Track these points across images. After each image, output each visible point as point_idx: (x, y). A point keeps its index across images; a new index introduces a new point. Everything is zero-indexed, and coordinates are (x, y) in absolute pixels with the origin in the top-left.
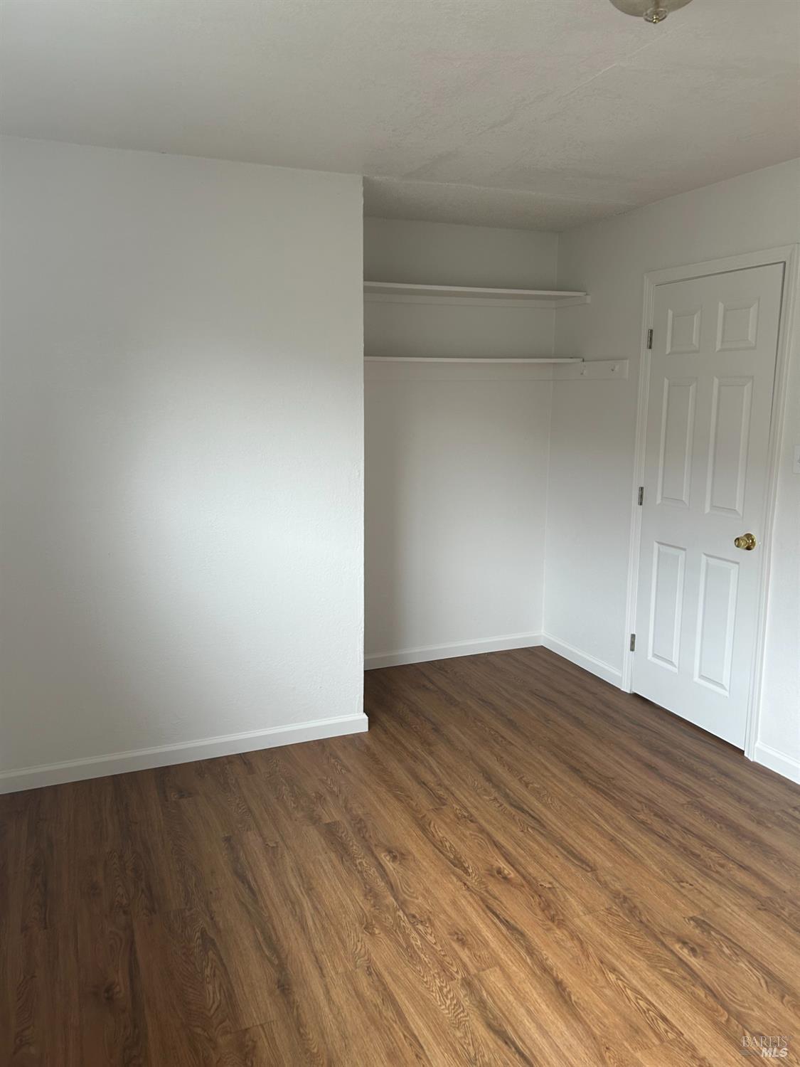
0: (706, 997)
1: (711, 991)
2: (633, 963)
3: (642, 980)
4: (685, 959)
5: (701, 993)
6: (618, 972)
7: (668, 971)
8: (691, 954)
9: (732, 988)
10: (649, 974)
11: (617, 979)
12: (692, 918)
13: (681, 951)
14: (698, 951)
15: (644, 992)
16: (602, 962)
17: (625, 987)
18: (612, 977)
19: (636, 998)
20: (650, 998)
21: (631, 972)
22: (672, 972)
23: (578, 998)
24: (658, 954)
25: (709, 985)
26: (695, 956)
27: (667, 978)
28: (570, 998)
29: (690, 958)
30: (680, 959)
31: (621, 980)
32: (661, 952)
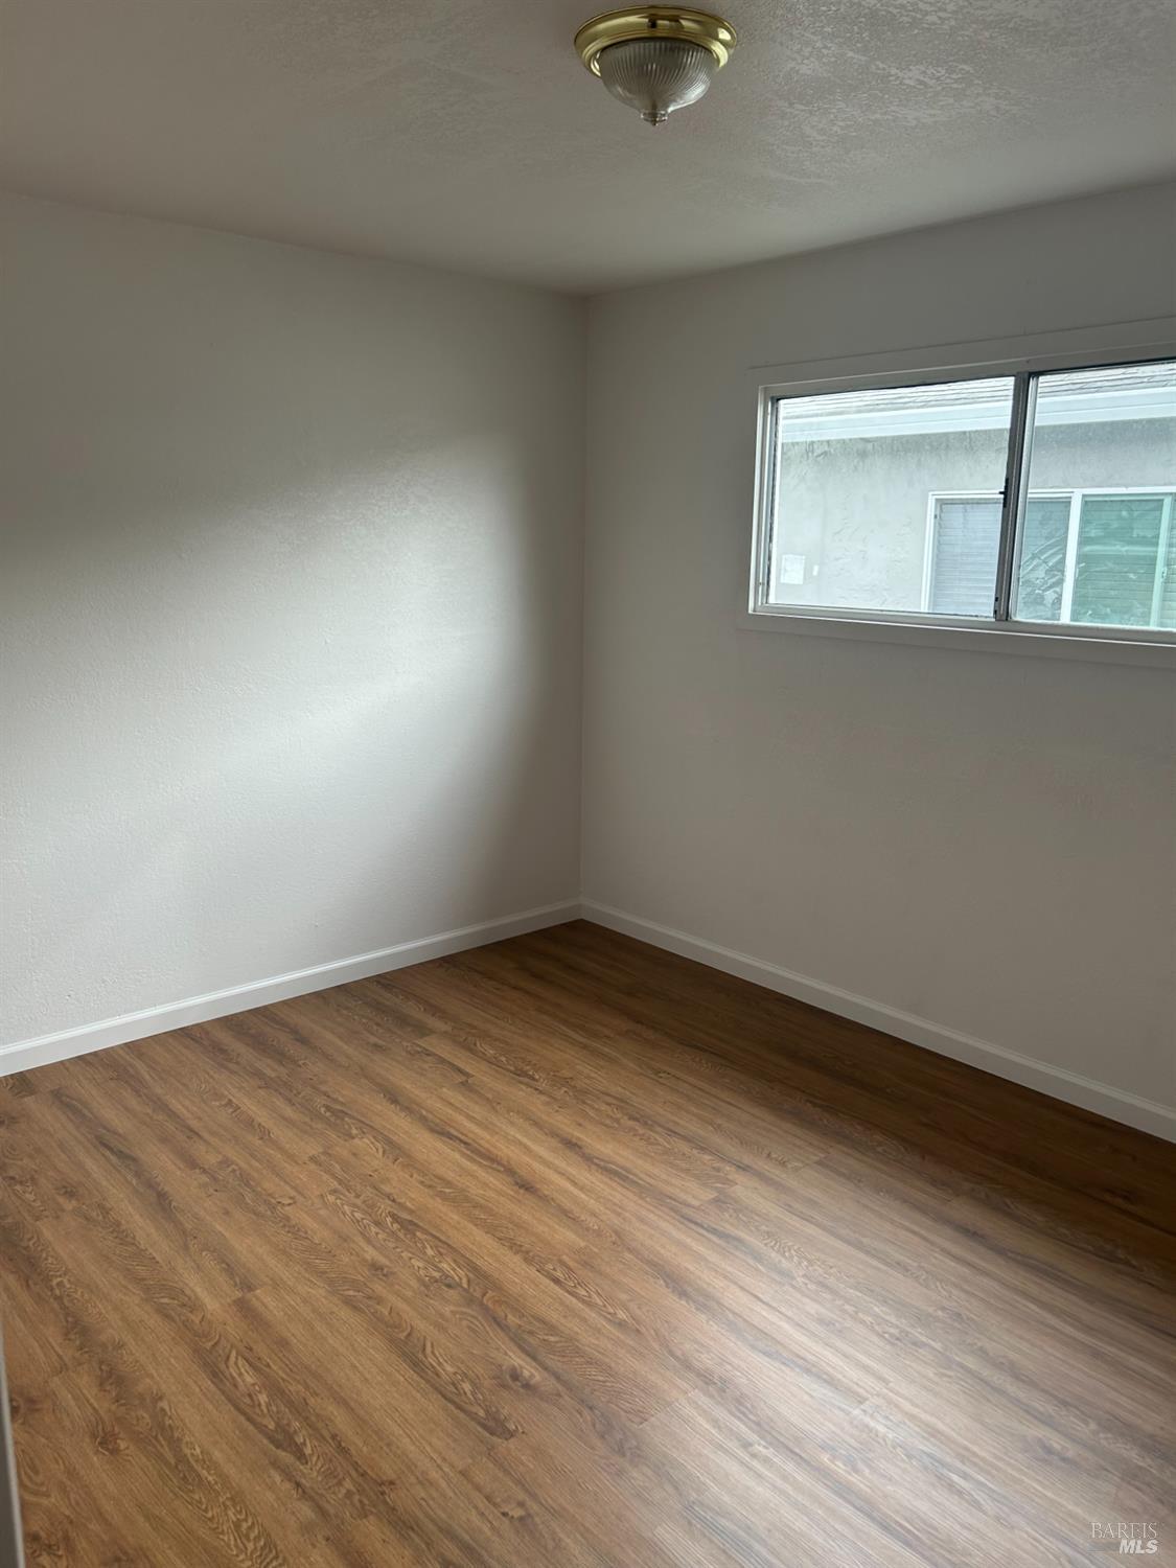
0: (506, 1316)
1: (499, 1324)
2: (597, 1339)
3: (584, 1320)
4: (528, 1359)
5: (512, 1320)
6: (614, 1323)
7: (552, 1339)
8: (519, 1371)
9: (471, 1333)
10: (576, 1329)
11: (615, 1314)
12: (512, 1434)
13: (533, 1371)
14: (508, 1377)
15: (580, 1305)
16: (638, 1331)
17: (605, 1306)
18: (622, 1315)
19: (590, 1297)
20: (574, 1300)
21: (599, 1326)
22: (546, 1338)
23: (655, 1283)
24: (565, 1359)
25: (499, 1331)
26: (514, 1369)
27: (552, 1329)
28: (665, 1281)
29: (521, 1363)
30: (534, 1358)
31: (610, 1314)
32: (559, 1364)
